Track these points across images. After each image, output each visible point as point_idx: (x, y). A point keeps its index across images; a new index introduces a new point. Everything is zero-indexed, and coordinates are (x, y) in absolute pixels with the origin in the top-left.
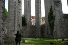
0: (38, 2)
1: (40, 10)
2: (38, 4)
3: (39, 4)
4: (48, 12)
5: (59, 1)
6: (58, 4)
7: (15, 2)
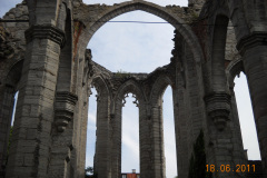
0: (150, 118)
1: (157, 147)
2: (151, 127)
3: (156, 125)
4: (189, 157)
5: (228, 112)
6: (224, 123)
7: (41, 117)
